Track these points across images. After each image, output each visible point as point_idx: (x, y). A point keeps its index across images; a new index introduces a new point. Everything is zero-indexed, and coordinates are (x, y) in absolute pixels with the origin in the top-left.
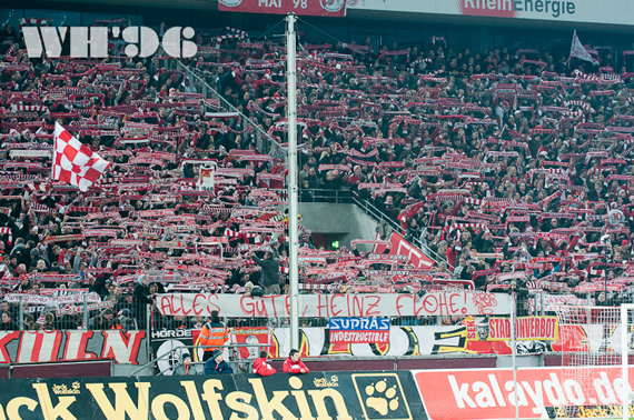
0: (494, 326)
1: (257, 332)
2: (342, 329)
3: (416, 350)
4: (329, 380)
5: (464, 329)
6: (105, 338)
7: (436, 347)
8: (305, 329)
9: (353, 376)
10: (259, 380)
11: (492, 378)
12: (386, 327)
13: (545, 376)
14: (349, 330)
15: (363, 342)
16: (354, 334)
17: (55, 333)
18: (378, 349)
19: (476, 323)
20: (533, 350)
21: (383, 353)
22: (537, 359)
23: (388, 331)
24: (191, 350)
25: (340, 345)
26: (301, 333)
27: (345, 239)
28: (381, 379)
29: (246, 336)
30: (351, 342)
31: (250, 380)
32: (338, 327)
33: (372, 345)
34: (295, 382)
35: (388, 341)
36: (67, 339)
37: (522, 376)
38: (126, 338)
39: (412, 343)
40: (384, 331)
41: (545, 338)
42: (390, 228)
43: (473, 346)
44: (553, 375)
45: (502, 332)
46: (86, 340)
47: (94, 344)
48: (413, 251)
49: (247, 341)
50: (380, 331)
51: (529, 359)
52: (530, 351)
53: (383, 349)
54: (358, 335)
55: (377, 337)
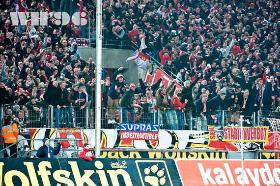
0: (227, 132)
1: (73, 131)
2: (128, 130)
3: (176, 146)
4: (121, 164)
5: (208, 133)
7: (189, 144)
8: (104, 130)
9: (137, 162)
10: (76, 162)
12: (157, 130)
13: (261, 166)
14: (132, 130)
15: (142, 139)
16: (136, 134)
18: (151, 144)
19: (215, 129)
20: (251, 148)
21: (154, 147)
22: (253, 154)
23: (157, 132)
24: (29, 142)
25: (128, 141)
26: (101, 132)
28: (155, 164)
29: (67, 134)
30: (134, 139)
31: (70, 163)
32: (125, 129)
33: (147, 141)
34: (99, 165)
35: (157, 138)
37: (247, 165)
39: (174, 141)
40: (155, 133)
41: (260, 140)
42: (156, 66)
43: (213, 144)
44: (266, 165)
45: (232, 136)
48: (171, 81)
49: (68, 137)
50: (152, 132)
51: (249, 154)
52: (249, 149)
53: (154, 145)
54: (138, 135)
55: (150, 136)
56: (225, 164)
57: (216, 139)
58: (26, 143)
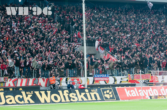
0: (135, 76)
1: (76, 78)
2: (97, 77)
3: (116, 82)
4: (95, 90)
5: (128, 77)
6: (39, 80)
7: (121, 82)
8: (88, 77)
9: (101, 89)
10: (78, 90)
11: (135, 89)
12: (108, 77)
13: (149, 88)
14: (99, 77)
15: (103, 80)
16: (100, 78)
17: (26, 79)
18: (106, 82)
19: (131, 76)
20: (145, 82)
21: (107, 83)
22: (145, 84)
23: (109, 78)
24: (60, 83)
25: (97, 81)
26: (87, 78)
27: (96, 55)
28: (108, 89)
29: (74, 79)
30: (100, 80)
31: (75, 90)
32: (96, 77)
33: (105, 81)
34: (87, 91)
35: (109, 80)
36: (29, 80)
37: (143, 88)
38: (44, 80)
39: (115, 81)
40: (108, 78)
41: (148, 79)
42: (107, 52)
43: (130, 81)
44: (150, 88)
45: (137, 78)
46: (34, 81)
47: (36, 82)
48: (113, 58)
49: (74, 80)
50: (107, 78)
51: (144, 84)
52: (144, 82)
53: (108, 82)
54: (101, 79)
55: (106, 79)
56: (135, 88)
57: (131, 79)
58: (59, 83)
